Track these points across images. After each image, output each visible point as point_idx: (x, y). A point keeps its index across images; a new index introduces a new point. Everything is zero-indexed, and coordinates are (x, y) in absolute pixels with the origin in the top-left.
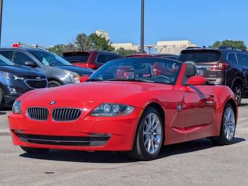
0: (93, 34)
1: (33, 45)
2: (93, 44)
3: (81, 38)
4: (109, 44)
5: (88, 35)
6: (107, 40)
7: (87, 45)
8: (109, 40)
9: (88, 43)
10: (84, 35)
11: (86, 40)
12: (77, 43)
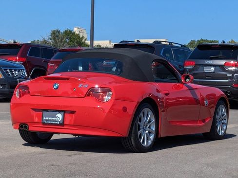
0: (67, 31)
1: (10, 41)
2: (67, 40)
3: (55, 34)
4: (83, 40)
5: (62, 31)
6: (81, 36)
7: (61, 41)
8: (83, 37)
9: (62, 39)
10: (59, 32)
11: (61, 36)
12: (51, 39)
